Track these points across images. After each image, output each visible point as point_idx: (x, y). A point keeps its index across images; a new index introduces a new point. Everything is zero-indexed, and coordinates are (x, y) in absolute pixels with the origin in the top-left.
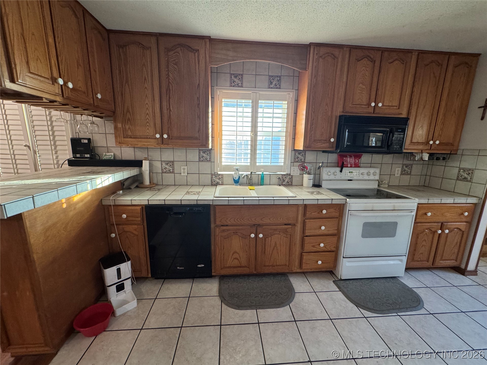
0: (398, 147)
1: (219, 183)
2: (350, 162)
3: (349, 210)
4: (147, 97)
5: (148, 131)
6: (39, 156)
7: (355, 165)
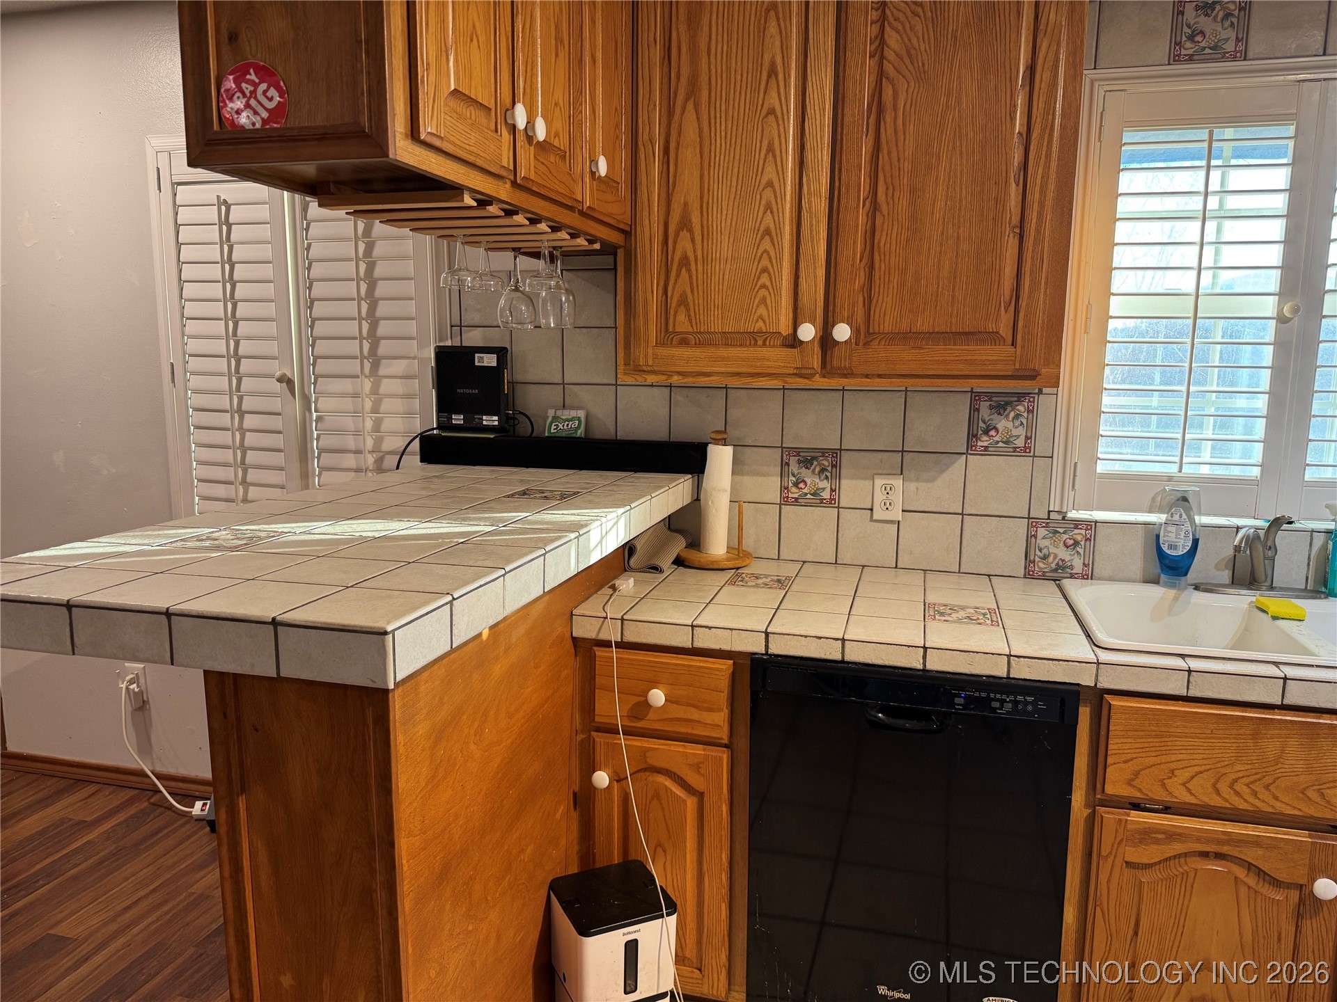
1: (1071, 567)
4: (774, 157)
5: (762, 311)
6: (319, 419)
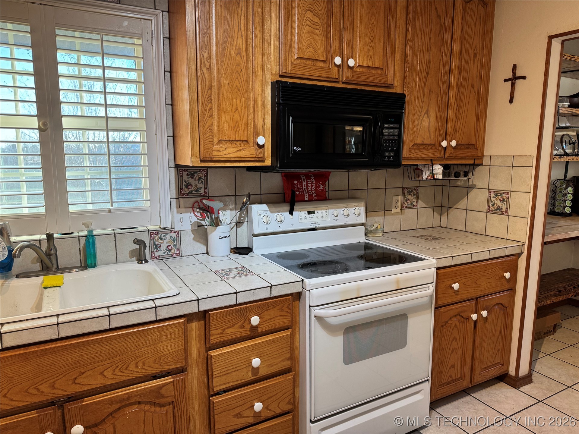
0: (392, 154)
2: (307, 189)
3: (310, 306)
7: (318, 195)
